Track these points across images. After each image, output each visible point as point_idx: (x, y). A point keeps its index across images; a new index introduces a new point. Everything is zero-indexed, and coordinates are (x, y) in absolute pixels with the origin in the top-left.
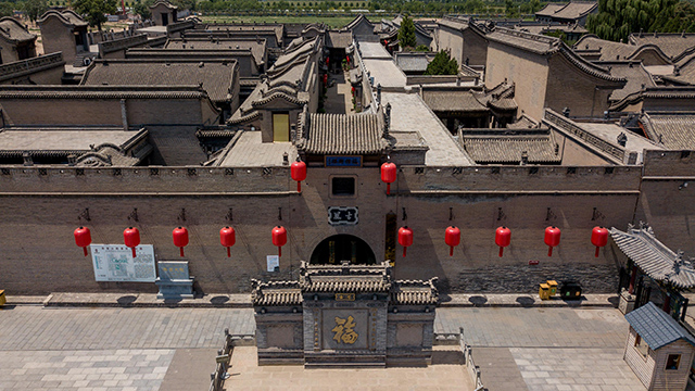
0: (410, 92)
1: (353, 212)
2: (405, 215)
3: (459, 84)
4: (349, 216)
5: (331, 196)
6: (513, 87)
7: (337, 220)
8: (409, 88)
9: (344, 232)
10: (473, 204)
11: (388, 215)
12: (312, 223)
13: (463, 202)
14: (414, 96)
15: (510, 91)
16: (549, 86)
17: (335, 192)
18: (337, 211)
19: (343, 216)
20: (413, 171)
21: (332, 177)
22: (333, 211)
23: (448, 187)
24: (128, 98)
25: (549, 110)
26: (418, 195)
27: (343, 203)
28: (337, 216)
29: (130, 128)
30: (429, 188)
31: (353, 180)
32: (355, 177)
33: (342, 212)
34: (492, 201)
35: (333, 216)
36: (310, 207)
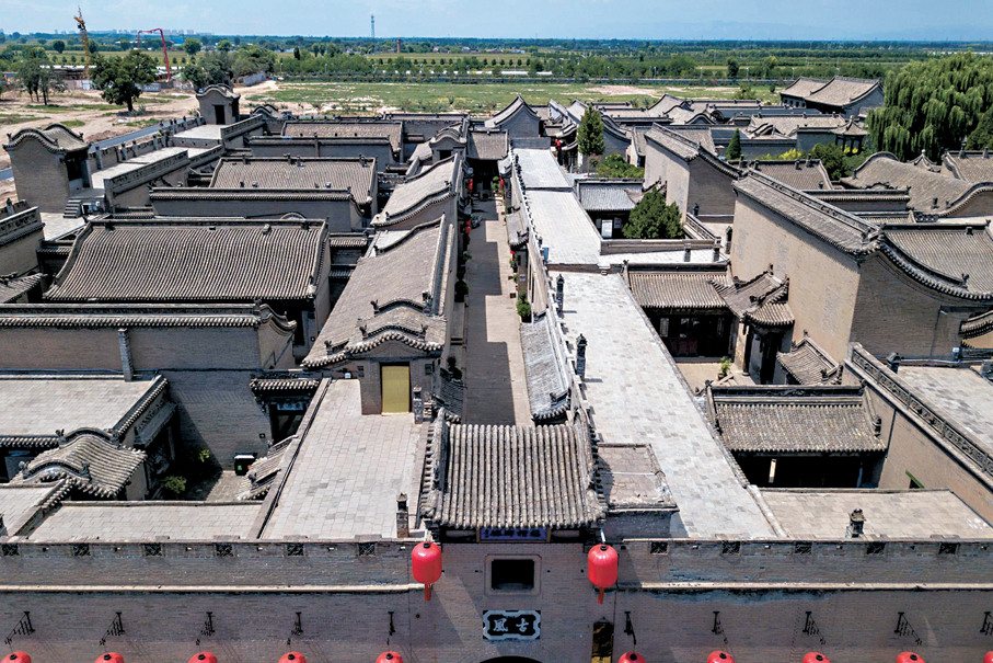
0: (608, 272)
1: (530, 619)
2: (629, 624)
3: (687, 258)
4: (523, 626)
5: (490, 591)
6: (786, 285)
7: (501, 633)
8: (606, 262)
9: (512, 652)
10: (758, 604)
11: (596, 626)
12: (453, 638)
13: (739, 601)
14: (614, 278)
15: (780, 293)
16: (859, 307)
17: (496, 584)
18: (499, 617)
19: (512, 624)
20: (646, 549)
21: (491, 558)
22: (492, 618)
23: (713, 576)
24: (130, 327)
25: (859, 347)
26: (655, 591)
27: (512, 602)
28: (499, 626)
29: (136, 375)
30: (677, 578)
31: (531, 563)
32: (535, 558)
33: (509, 619)
34: (794, 599)
35: (493, 625)
36: (448, 611)
